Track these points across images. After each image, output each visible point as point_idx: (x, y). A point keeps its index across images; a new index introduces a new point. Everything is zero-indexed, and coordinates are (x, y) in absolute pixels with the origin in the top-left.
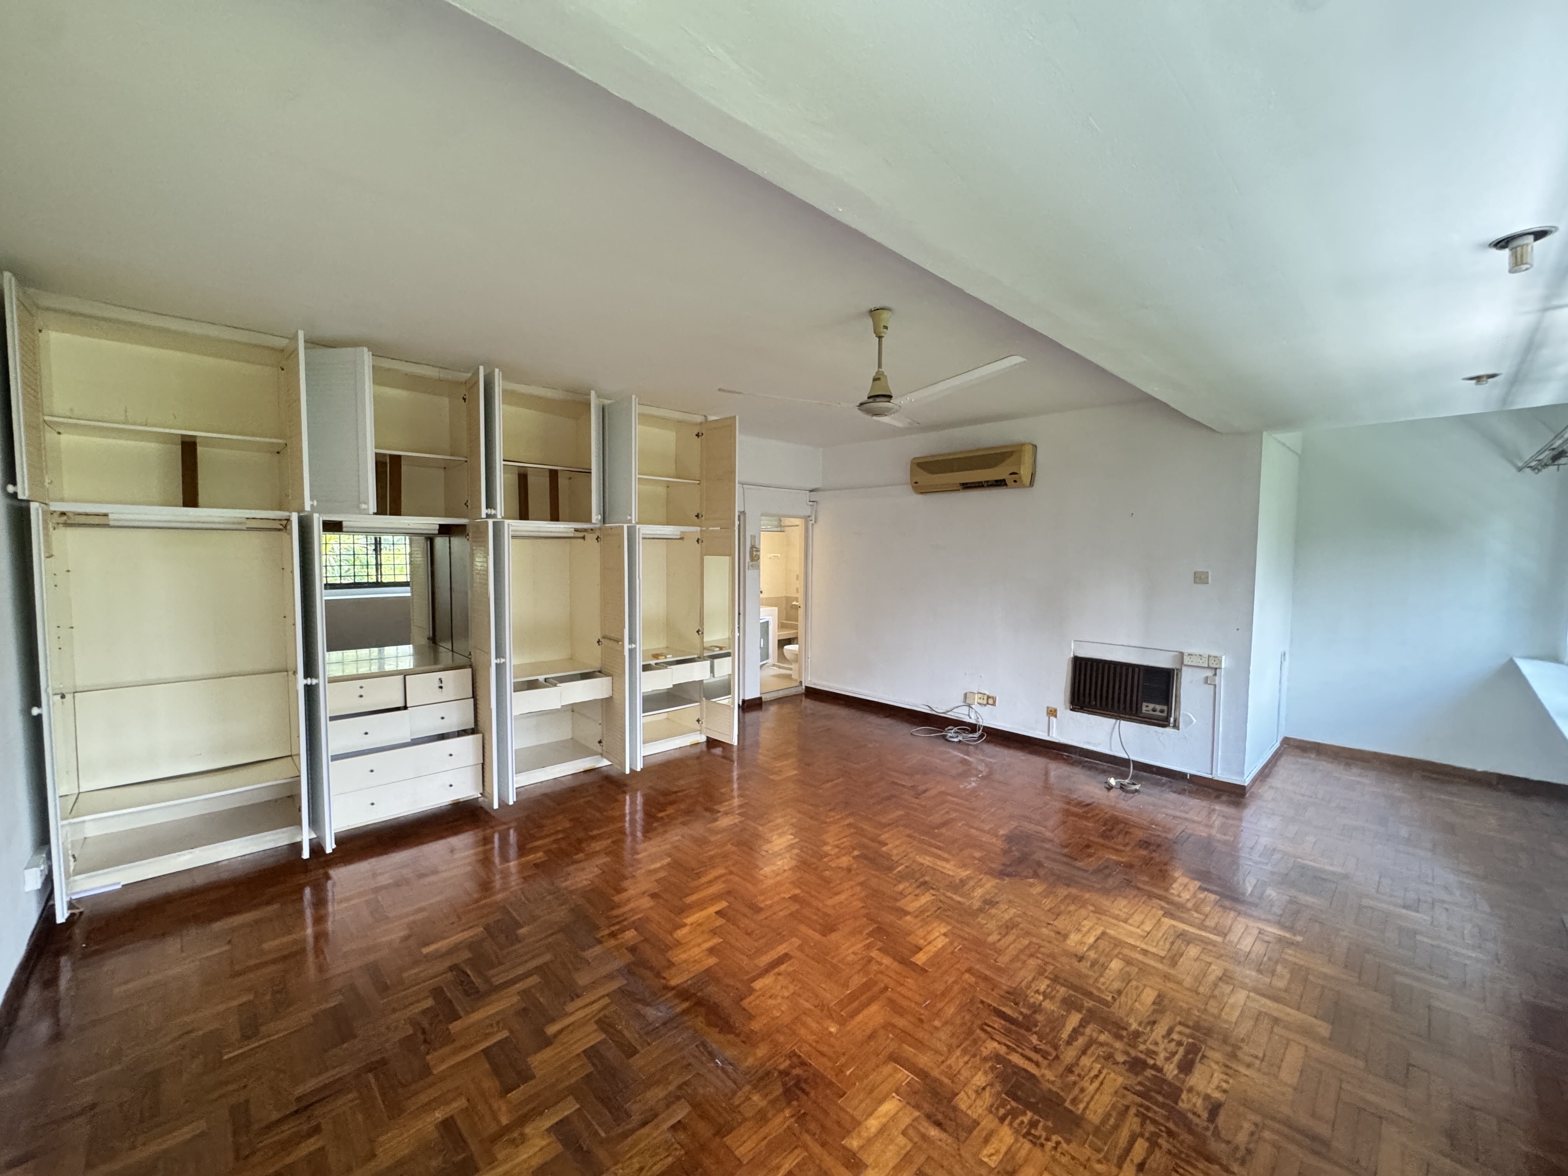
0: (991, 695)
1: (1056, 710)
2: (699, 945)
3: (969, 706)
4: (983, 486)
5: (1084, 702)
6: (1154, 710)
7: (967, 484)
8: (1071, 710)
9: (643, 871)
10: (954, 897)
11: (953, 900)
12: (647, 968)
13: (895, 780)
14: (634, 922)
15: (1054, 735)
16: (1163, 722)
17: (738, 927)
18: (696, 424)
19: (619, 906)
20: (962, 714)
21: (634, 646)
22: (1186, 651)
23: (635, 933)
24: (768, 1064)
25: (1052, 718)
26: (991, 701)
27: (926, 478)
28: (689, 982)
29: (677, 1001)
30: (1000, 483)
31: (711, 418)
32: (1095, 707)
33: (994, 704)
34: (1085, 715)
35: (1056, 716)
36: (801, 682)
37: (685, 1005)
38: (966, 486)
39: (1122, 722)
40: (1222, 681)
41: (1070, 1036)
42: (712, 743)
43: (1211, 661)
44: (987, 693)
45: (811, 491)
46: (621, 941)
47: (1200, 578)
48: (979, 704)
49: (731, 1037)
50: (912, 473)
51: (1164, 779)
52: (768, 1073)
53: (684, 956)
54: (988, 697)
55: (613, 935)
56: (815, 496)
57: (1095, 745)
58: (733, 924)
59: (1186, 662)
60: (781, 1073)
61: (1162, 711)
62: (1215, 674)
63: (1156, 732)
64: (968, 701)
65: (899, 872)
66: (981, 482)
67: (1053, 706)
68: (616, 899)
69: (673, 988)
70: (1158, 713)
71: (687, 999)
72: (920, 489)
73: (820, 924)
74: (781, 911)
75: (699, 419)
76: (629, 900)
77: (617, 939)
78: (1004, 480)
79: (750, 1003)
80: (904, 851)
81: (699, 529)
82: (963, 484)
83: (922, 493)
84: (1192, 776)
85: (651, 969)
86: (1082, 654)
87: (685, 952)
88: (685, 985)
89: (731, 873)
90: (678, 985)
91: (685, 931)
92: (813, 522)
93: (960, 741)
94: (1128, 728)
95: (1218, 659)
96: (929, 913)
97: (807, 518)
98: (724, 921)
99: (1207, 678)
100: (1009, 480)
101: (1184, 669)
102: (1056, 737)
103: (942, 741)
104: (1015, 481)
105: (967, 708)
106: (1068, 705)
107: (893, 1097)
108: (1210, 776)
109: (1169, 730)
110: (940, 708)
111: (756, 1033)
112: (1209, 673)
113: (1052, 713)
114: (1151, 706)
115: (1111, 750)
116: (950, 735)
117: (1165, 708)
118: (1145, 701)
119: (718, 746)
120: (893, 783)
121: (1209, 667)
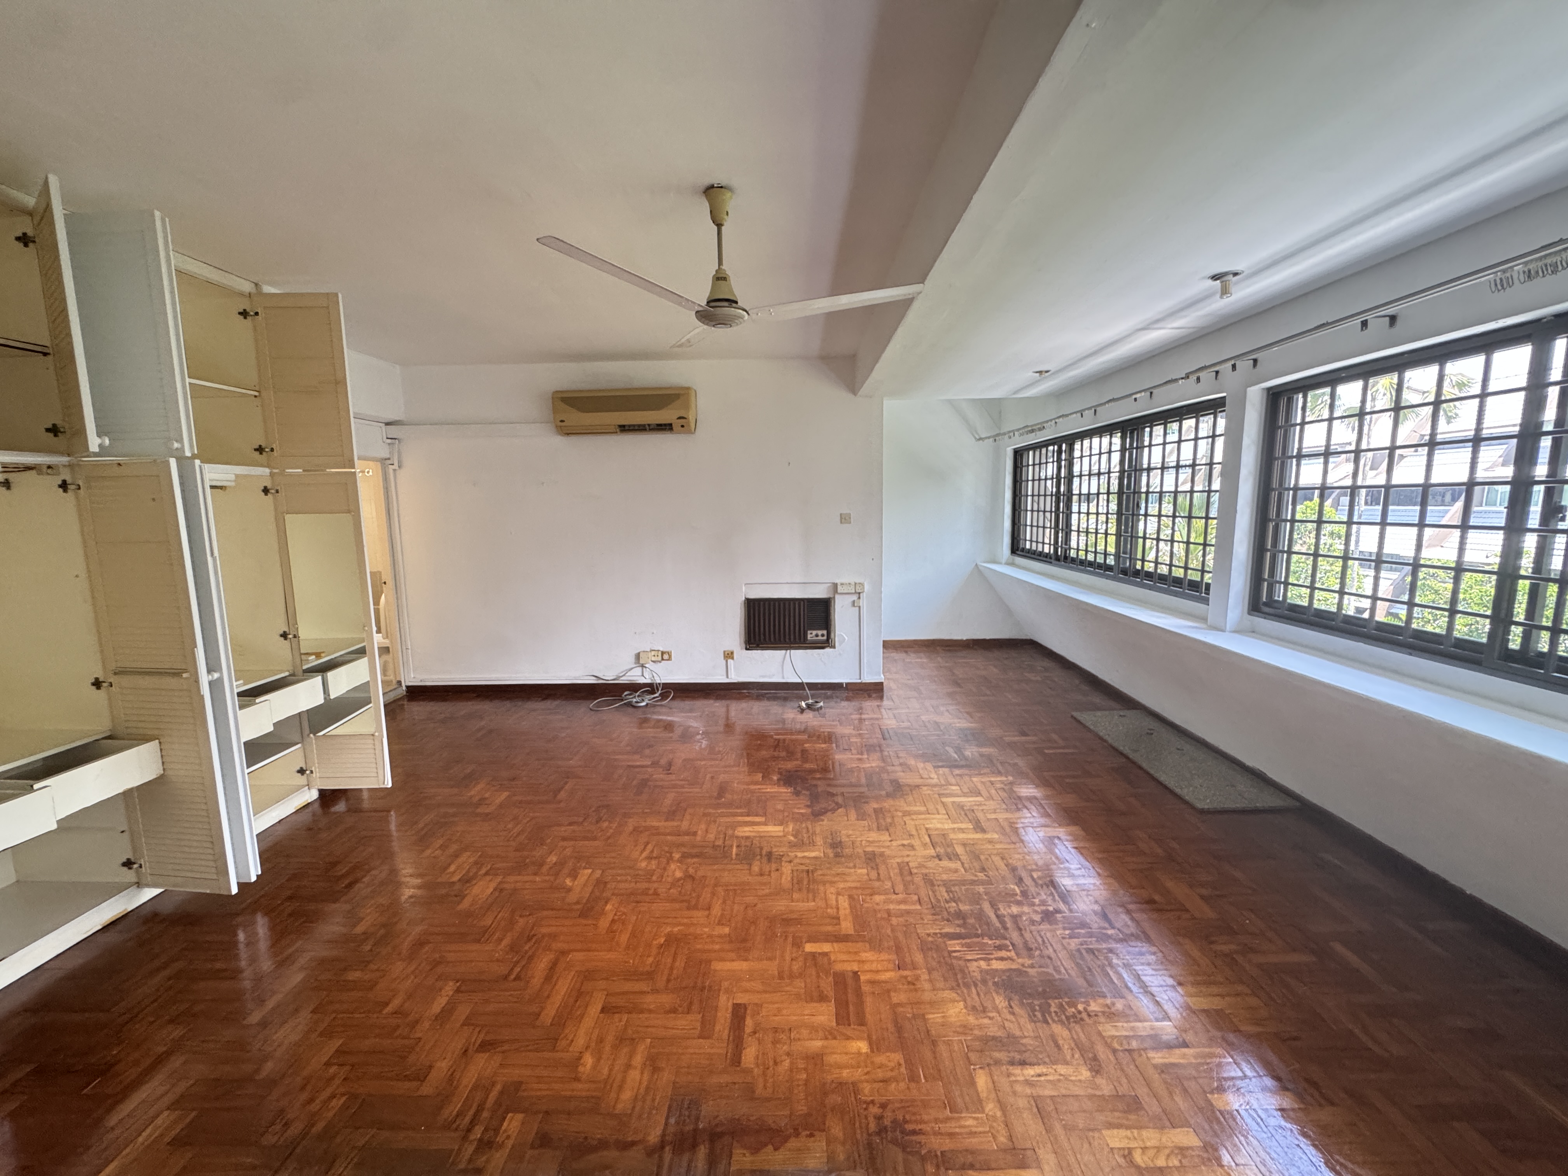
0: (665, 650)
1: (732, 653)
2: (628, 1066)
3: (643, 666)
4: (645, 430)
5: (760, 640)
6: (817, 636)
7: (624, 426)
8: (747, 649)
9: (426, 1024)
10: (806, 854)
11: (808, 858)
12: (595, 1149)
13: (630, 764)
14: (498, 1103)
15: (733, 676)
16: (827, 643)
17: (650, 1011)
18: (241, 294)
19: (445, 1097)
20: (637, 676)
21: (216, 675)
22: (838, 581)
23: (520, 1116)
24: (859, 1136)
25: (730, 661)
26: (666, 657)
27: (575, 417)
28: (672, 1121)
29: (686, 1157)
30: (665, 427)
31: (268, 289)
32: (765, 642)
33: (670, 659)
34: (759, 651)
35: (733, 658)
36: (399, 683)
37: (702, 1151)
38: (624, 429)
39: (793, 651)
40: (864, 602)
41: (1000, 923)
42: (328, 797)
43: (857, 587)
44: (661, 649)
45: (387, 424)
46: (510, 1143)
47: (845, 519)
48: (653, 661)
49: (793, 1143)
50: (555, 410)
51: (829, 693)
52: (870, 1145)
53: (627, 1095)
54: (663, 653)
55: (486, 1145)
56: (393, 431)
57: (770, 677)
58: (642, 1011)
59: (839, 591)
60: (879, 1133)
61: (823, 635)
62: (859, 598)
63: (819, 654)
64: (641, 662)
65: (737, 855)
66: (644, 425)
67: (729, 648)
68: (426, 1089)
69: (662, 1146)
70: (820, 638)
71: (694, 1146)
72: (565, 430)
73: (732, 951)
74: (674, 960)
75: (247, 287)
76: (451, 1079)
77: (501, 1146)
78: (671, 425)
79: (765, 1087)
80: (719, 832)
81: (267, 471)
82: (620, 426)
83: (568, 434)
84: (847, 684)
85: (603, 1145)
86: (752, 596)
87: (621, 1088)
88: (671, 1129)
89: (564, 953)
90: (663, 1135)
91: (589, 1060)
92: (396, 466)
93: (647, 704)
94: (798, 655)
95: (862, 584)
96: (805, 882)
97: (384, 462)
98: (625, 1017)
99: (854, 602)
100: (676, 424)
101: (837, 596)
102: (735, 677)
103: (630, 710)
104: (683, 426)
105: (640, 669)
106: (744, 646)
107: (974, 1069)
108: (859, 681)
109: (828, 650)
110: (609, 675)
111: (809, 1115)
112: (855, 597)
113: (729, 655)
114: (814, 632)
115: (783, 678)
116: (634, 700)
117: (825, 632)
118: (811, 629)
119: (339, 798)
120: (629, 766)
121: (856, 593)
